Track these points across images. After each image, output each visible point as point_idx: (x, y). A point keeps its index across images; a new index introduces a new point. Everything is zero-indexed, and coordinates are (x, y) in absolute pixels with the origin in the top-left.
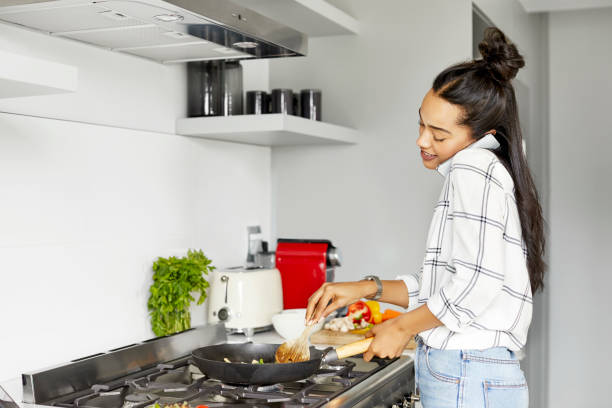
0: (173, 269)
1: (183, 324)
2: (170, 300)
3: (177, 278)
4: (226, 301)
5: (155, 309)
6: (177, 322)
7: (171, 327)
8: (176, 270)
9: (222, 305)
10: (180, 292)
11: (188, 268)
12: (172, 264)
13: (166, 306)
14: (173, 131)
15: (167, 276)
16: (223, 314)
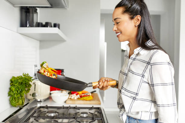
0: (19, 81)
1: (22, 100)
2: (19, 92)
3: (21, 84)
4: (35, 91)
5: (12, 96)
6: (20, 100)
7: (18, 102)
8: (21, 81)
9: (33, 92)
10: (23, 89)
11: (25, 80)
12: (19, 79)
13: (17, 94)
14: (16, 31)
15: (18, 83)
16: (34, 95)
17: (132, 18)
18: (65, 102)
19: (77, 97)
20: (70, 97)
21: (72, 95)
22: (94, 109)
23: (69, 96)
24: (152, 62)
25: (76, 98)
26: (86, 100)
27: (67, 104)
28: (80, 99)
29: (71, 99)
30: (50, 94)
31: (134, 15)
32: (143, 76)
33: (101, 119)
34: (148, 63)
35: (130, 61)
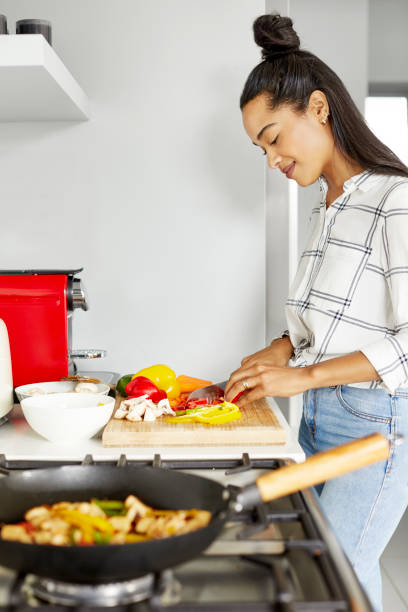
17: (301, 108)
18: (98, 437)
19: (160, 413)
20: (120, 413)
21: (131, 402)
22: (254, 468)
23: (117, 408)
24: (386, 208)
25: (150, 417)
26: (207, 425)
27: (106, 446)
28: (174, 420)
29: (125, 419)
30: (16, 400)
31: (303, 98)
32: (368, 251)
33: (300, 519)
34: (378, 212)
35: (332, 211)
